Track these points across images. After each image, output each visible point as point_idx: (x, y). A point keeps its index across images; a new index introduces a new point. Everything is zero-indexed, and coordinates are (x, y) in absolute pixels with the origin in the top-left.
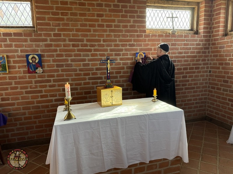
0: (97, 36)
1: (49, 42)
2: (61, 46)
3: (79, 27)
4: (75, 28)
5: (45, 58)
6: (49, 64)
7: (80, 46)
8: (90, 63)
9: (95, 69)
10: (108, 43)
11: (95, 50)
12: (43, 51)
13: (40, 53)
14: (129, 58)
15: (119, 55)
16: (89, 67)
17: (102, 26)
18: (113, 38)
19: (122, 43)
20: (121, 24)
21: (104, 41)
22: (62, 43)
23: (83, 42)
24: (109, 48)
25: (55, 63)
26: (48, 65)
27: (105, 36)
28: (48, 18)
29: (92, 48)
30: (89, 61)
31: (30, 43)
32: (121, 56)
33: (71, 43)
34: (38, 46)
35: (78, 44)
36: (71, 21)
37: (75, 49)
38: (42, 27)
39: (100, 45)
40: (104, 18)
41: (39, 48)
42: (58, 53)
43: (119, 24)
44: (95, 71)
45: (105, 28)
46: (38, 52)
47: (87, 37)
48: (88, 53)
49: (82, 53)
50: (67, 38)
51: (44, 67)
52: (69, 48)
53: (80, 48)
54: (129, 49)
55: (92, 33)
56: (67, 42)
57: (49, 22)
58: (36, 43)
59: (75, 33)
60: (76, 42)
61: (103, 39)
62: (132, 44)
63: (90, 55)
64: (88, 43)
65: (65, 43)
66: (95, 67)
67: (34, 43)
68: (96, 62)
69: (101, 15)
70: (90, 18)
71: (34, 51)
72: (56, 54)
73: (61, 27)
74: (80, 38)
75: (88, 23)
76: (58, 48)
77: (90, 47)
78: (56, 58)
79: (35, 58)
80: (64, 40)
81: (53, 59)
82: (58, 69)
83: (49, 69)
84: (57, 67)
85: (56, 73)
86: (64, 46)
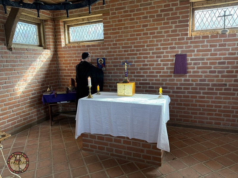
0: (142, 43)
1: (110, 50)
2: (117, 52)
3: (129, 37)
4: (126, 38)
5: (107, 61)
6: (110, 64)
7: (129, 51)
8: (136, 64)
9: (139, 69)
10: (151, 47)
11: (140, 54)
12: (106, 56)
13: (104, 57)
14: (170, 59)
15: (160, 57)
16: (135, 67)
17: (147, 34)
18: (155, 43)
19: (163, 47)
20: (163, 30)
21: (147, 46)
22: (118, 50)
23: (132, 48)
24: (151, 52)
25: (113, 64)
26: (108, 65)
27: (148, 42)
28: (110, 33)
29: (138, 52)
30: (134, 63)
31: (100, 51)
32: (161, 58)
33: (123, 49)
34: (103, 53)
35: (128, 50)
36: (124, 33)
37: (125, 54)
38: (106, 40)
39: (144, 50)
40: (148, 27)
41: (104, 54)
42: (115, 57)
43: (161, 30)
44: (139, 71)
45: (149, 35)
46: (103, 56)
47: (135, 44)
48: (135, 56)
49: (130, 56)
50: (121, 46)
51: (107, 67)
52: (122, 53)
53: (129, 52)
54: (169, 51)
55: (138, 40)
56: (121, 49)
57: (110, 36)
58: (103, 51)
59: (126, 42)
60: (127, 48)
61: (147, 45)
62: (173, 47)
63: (136, 58)
64: (135, 49)
65: (119, 50)
66: (139, 67)
67: (101, 51)
68: (140, 63)
69: (146, 26)
70: (137, 29)
71: (101, 56)
72: (114, 58)
73: (118, 38)
74: (130, 45)
75: (135, 33)
76: (115, 54)
77: (136, 51)
78: (114, 61)
79: (102, 61)
80: (119, 48)
81: (112, 61)
82: (115, 68)
83: (109, 68)
84: (114, 67)
85: (113, 71)
86: (119, 52)
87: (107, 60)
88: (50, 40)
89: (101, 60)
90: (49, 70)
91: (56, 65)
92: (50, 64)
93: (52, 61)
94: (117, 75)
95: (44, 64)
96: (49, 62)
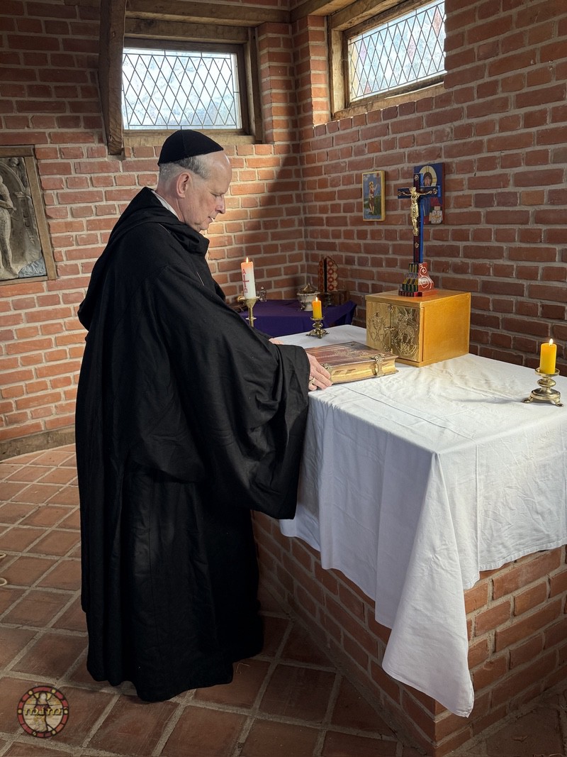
1: (465, 121)
2: (493, 130)
3: (555, 38)
4: (539, 45)
5: (452, 177)
6: (461, 193)
7: (549, 119)
12: (450, 152)
13: (443, 160)
22: (496, 117)
23: (561, 99)
25: (474, 192)
26: (458, 197)
28: (470, 32)
31: (427, 130)
33: (523, 111)
34: (441, 137)
35: (544, 113)
36: (531, 20)
37: (531, 135)
38: (455, 70)
41: (443, 145)
42: (484, 154)
46: (439, 156)
49: (551, 148)
50: (512, 95)
51: (449, 207)
52: (514, 133)
53: (549, 126)
56: (513, 112)
57: (471, 46)
58: (439, 127)
59: (538, 66)
60: (540, 103)
65: (504, 115)
67: (434, 129)
71: (433, 153)
72: (480, 160)
73: (500, 56)
74: (553, 83)
76: (486, 138)
78: (479, 174)
79: (431, 175)
80: (504, 105)
81: (469, 179)
82: (479, 213)
83: (458, 211)
84: (476, 206)
85: (472, 227)
86: (502, 129)
87: (451, 172)
88: (274, 105)
89: (428, 174)
90: (265, 223)
91: (295, 204)
92: (268, 201)
93: (274, 188)
94: (488, 248)
95: (244, 200)
96: (266, 194)
